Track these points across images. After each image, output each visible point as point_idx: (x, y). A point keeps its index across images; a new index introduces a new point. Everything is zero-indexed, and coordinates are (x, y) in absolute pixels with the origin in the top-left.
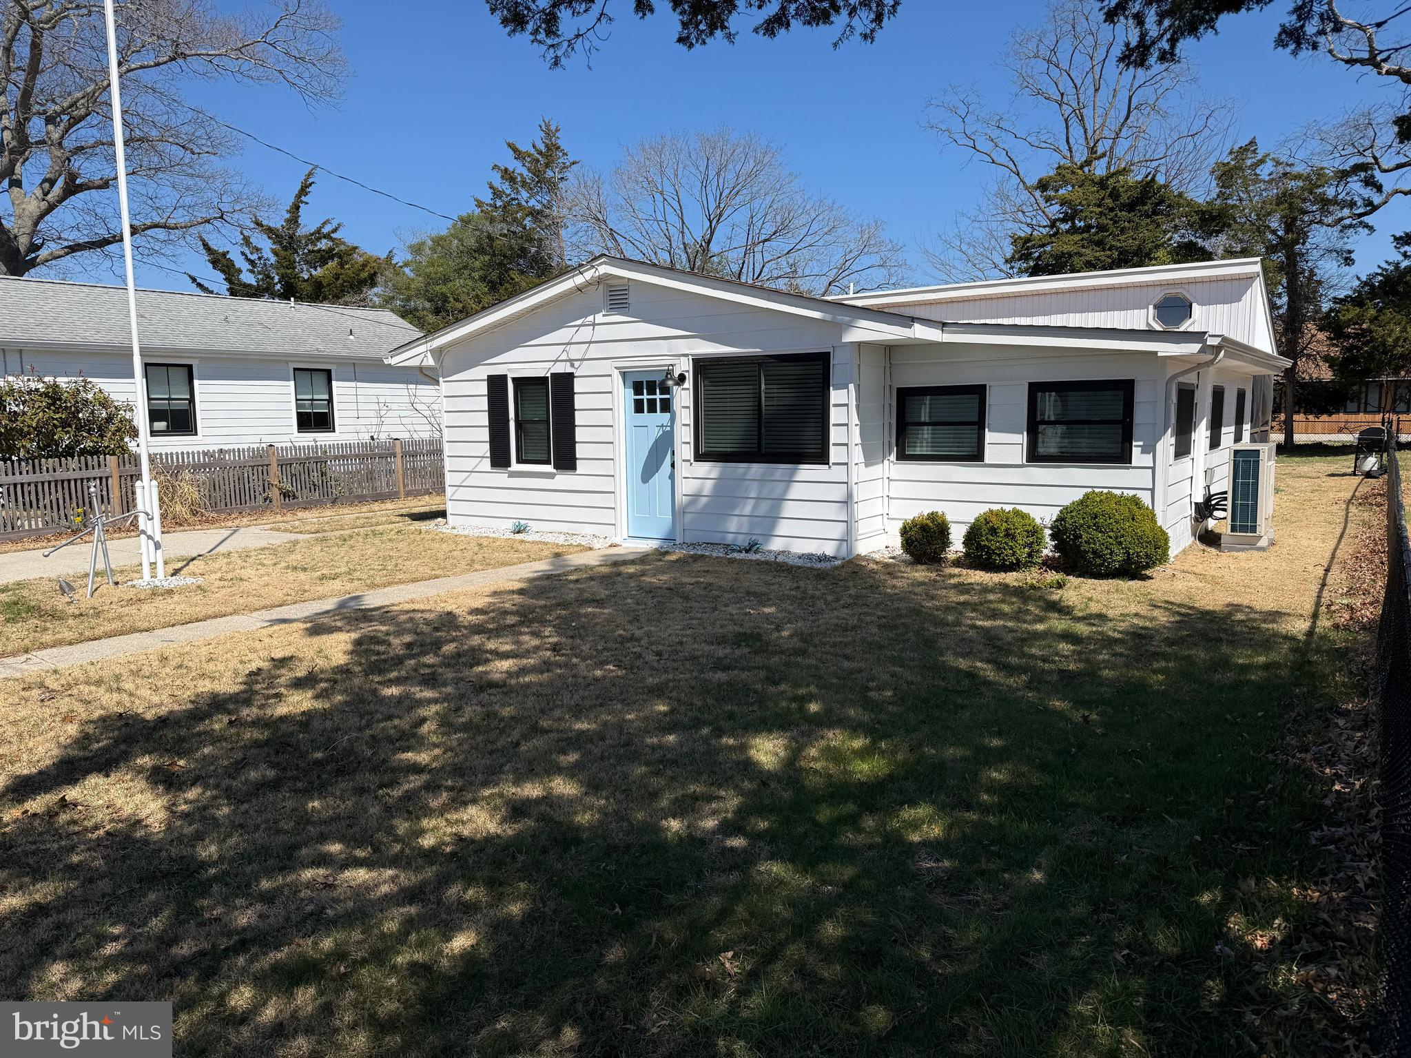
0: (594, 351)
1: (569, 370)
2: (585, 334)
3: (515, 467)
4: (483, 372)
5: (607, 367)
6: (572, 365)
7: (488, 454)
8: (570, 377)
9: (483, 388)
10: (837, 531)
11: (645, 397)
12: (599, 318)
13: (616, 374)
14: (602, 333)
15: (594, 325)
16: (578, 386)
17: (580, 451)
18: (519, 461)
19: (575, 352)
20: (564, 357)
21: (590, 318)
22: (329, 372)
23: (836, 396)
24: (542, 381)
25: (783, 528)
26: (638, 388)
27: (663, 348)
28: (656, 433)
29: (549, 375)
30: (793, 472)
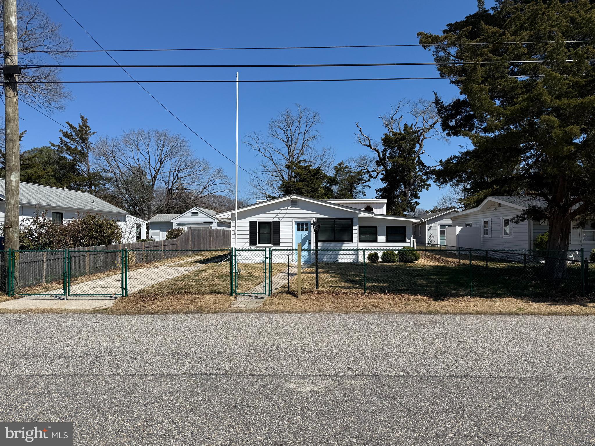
0: (287, 216)
1: (278, 220)
2: (285, 211)
3: (258, 245)
4: (248, 220)
5: (291, 220)
6: (279, 219)
7: (249, 242)
8: (279, 222)
9: (248, 224)
10: (354, 257)
11: (301, 227)
12: (289, 208)
13: (294, 222)
14: (289, 211)
15: (287, 209)
16: (281, 224)
17: (281, 240)
18: (259, 243)
19: (280, 216)
20: (277, 217)
21: (286, 208)
22: (62, 214)
23: (354, 228)
24: (270, 223)
25: (339, 257)
26: (298, 225)
27: (308, 216)
28: (303, 236)
29: (272, 221)
30: (342, 244)
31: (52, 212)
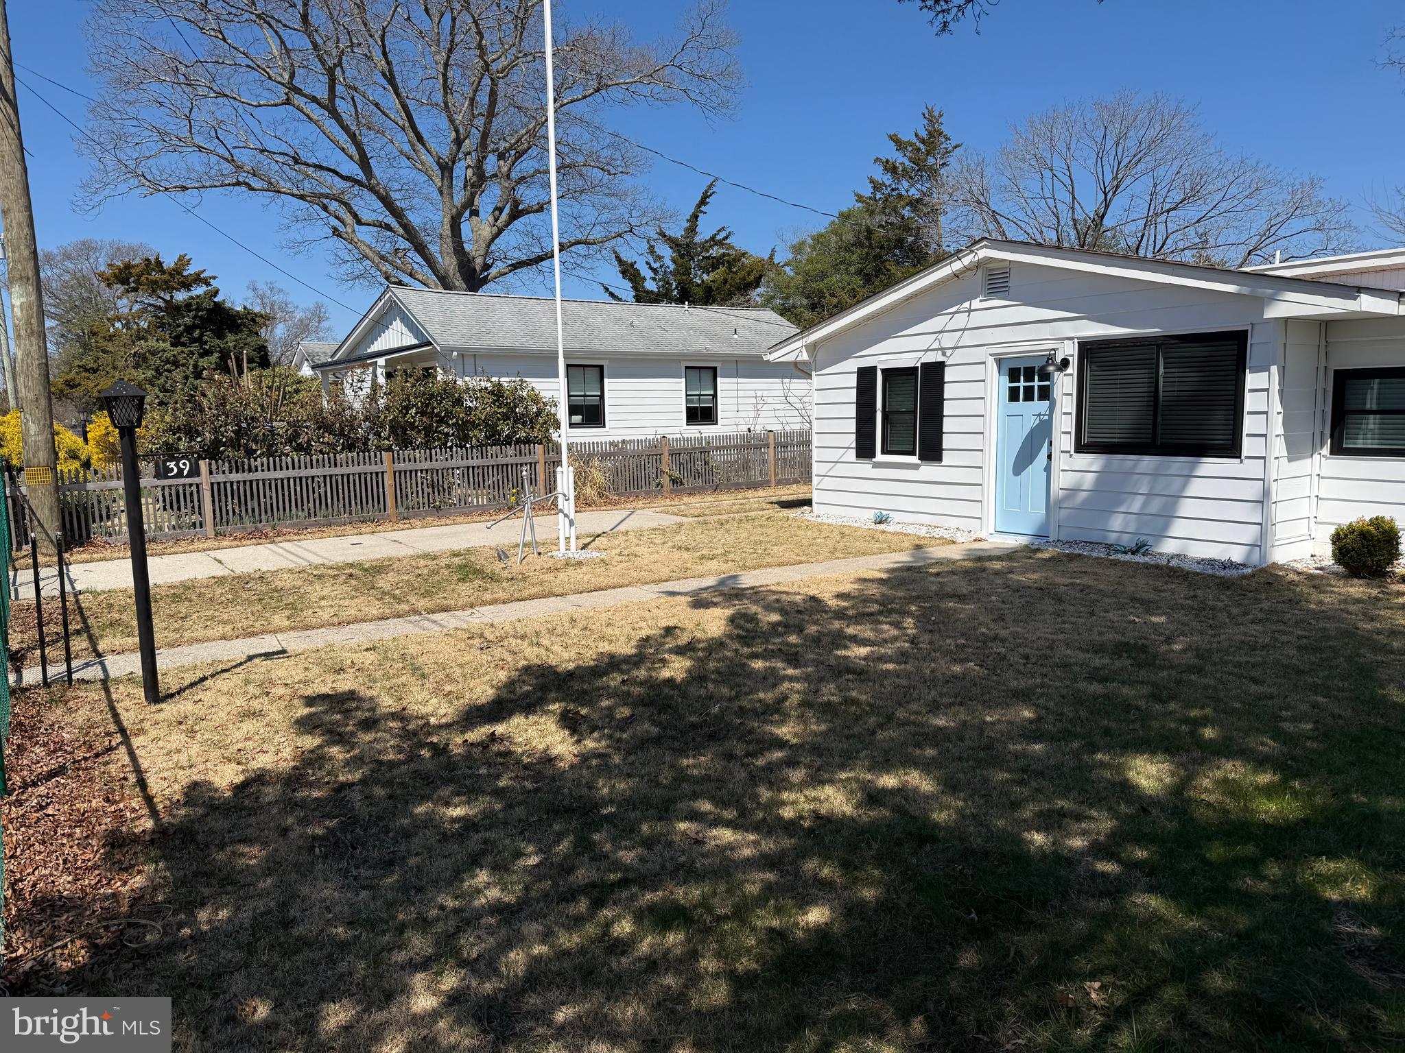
0: (968, 338)
1: (940, 359)
2: (960, 320)
3: (880, 457)
4: (853, 365)
5: (982, 354)
6: (944, 354)
7: (854, 445)
8: (941, 366)
9: (853, 380)
10: (1249, 534)
11: (1022, 384)
12: (976, 304)
13: (990, 361)
14: (977, 319)
15: (969, 311)
16: (949, 375)
17: (947, 442)
18: (884, 452)
19: (948, 341)
20: (936, 346)
21: (967, 305)
22: (714, 369)
23: (1252, 380)
24: (912, 371)
25: (1179, 528)
26: (1014, 375)
27: (1045, 331)
28: (1032, 422)
29: (919, 365)
30: (1194, 466)
31: (686, 368)
